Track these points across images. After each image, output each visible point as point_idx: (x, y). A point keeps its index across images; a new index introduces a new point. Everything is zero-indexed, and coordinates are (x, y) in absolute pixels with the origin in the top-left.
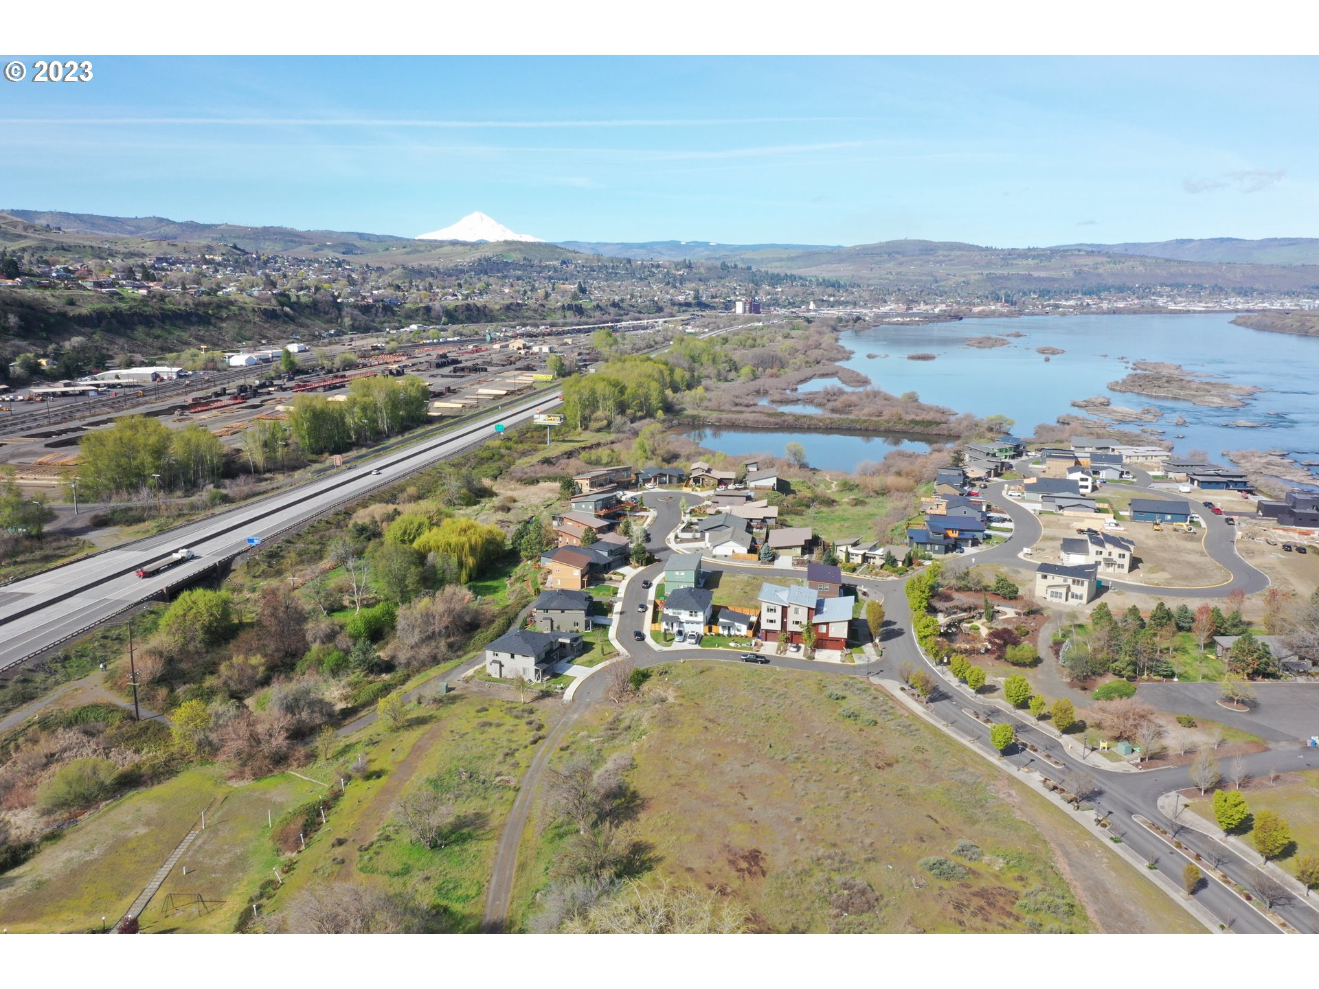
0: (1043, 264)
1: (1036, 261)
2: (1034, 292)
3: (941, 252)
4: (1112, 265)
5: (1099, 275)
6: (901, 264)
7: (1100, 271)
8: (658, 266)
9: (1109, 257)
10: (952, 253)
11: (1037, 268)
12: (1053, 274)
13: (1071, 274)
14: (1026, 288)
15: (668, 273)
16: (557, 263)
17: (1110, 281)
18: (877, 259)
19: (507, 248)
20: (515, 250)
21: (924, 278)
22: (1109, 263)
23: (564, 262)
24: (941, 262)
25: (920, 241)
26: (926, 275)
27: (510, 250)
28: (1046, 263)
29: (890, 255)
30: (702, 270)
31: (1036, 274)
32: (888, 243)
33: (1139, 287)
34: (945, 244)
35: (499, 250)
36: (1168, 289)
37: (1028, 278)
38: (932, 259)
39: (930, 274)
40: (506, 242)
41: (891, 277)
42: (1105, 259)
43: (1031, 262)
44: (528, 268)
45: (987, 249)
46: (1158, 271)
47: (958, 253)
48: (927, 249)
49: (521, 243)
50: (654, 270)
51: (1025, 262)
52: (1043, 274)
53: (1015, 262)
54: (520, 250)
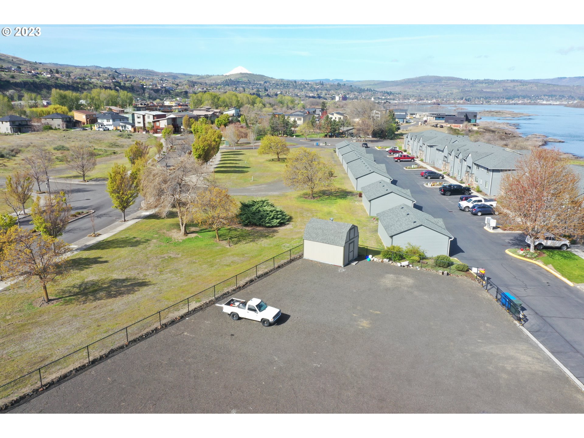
0: (490, 86)
1: (487, 85)
2: (483, 98)
3: (443, 81)
4: (522, 86)
5: (515, 91)
6: (424, 86)
7: (516, 89)
8: (308, 84)
9: (521, 83)
10: (449, 82)
11: (487, 88)
12: (493, 90)
13: (502, 90)
14: (479, 96)
15: (312, 87)
16: (262, 83)
17: (520, 94)
18: (413, 84)
19: (241, 76)
20: (245, 77)
21: (433, 92)
22: (521, 85)
23: (266, 82)
24: (443, 85)
25: (434, 77)
26: (434, 90)
27: (243, 77)
28: (491, 86)
29: (420, 82)
30: (328, 86)
31: (485, 90)
32: (420, 77)
33: (534, 96)
34: (446, 77)
35: (237, 77)
36: (547, 97)
37: (481, 92)
38: (439, 84)
39: (436, 90)
40: (241, 74)
41: (418, 91)
42: (519, 84)
43: (484, 85)
44: (248, 84)
45: (465, 80)
46: (543, 89)
47: (452, 81)
48: (437, 80)
49: (248, 74)
50: (306, 86)
51: (481, 85)
52: (488, 90)
53: (477, 85)
54: (247, 77)
